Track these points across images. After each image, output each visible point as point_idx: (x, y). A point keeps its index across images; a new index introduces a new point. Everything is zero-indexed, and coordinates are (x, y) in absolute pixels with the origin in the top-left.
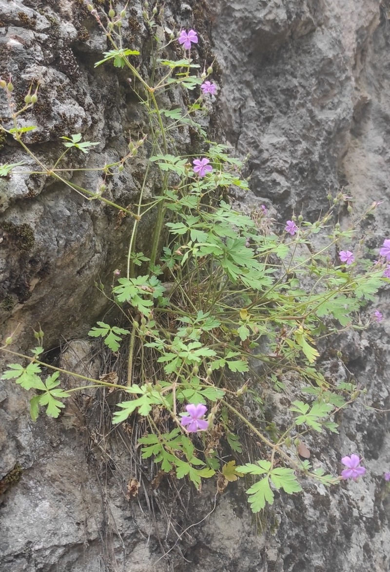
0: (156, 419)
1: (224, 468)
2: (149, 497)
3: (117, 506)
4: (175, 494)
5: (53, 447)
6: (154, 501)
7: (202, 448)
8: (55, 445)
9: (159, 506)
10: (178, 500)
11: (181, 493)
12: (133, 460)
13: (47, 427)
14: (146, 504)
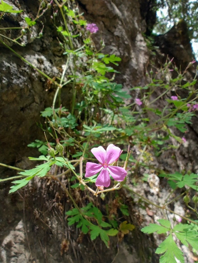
0: (77, 199)
1: (120, 226)
2: (76, 251)
3: (55, 260)
4: (93, 246)
5: (9, 223)
6: (79, 252)
7: (106, 215)
8: (10, 221)
9: (83, 256)
10: (94, 250)
11: (96, 244)
12: (64, 227)
13: (5, 210)
14: (74, 255)
